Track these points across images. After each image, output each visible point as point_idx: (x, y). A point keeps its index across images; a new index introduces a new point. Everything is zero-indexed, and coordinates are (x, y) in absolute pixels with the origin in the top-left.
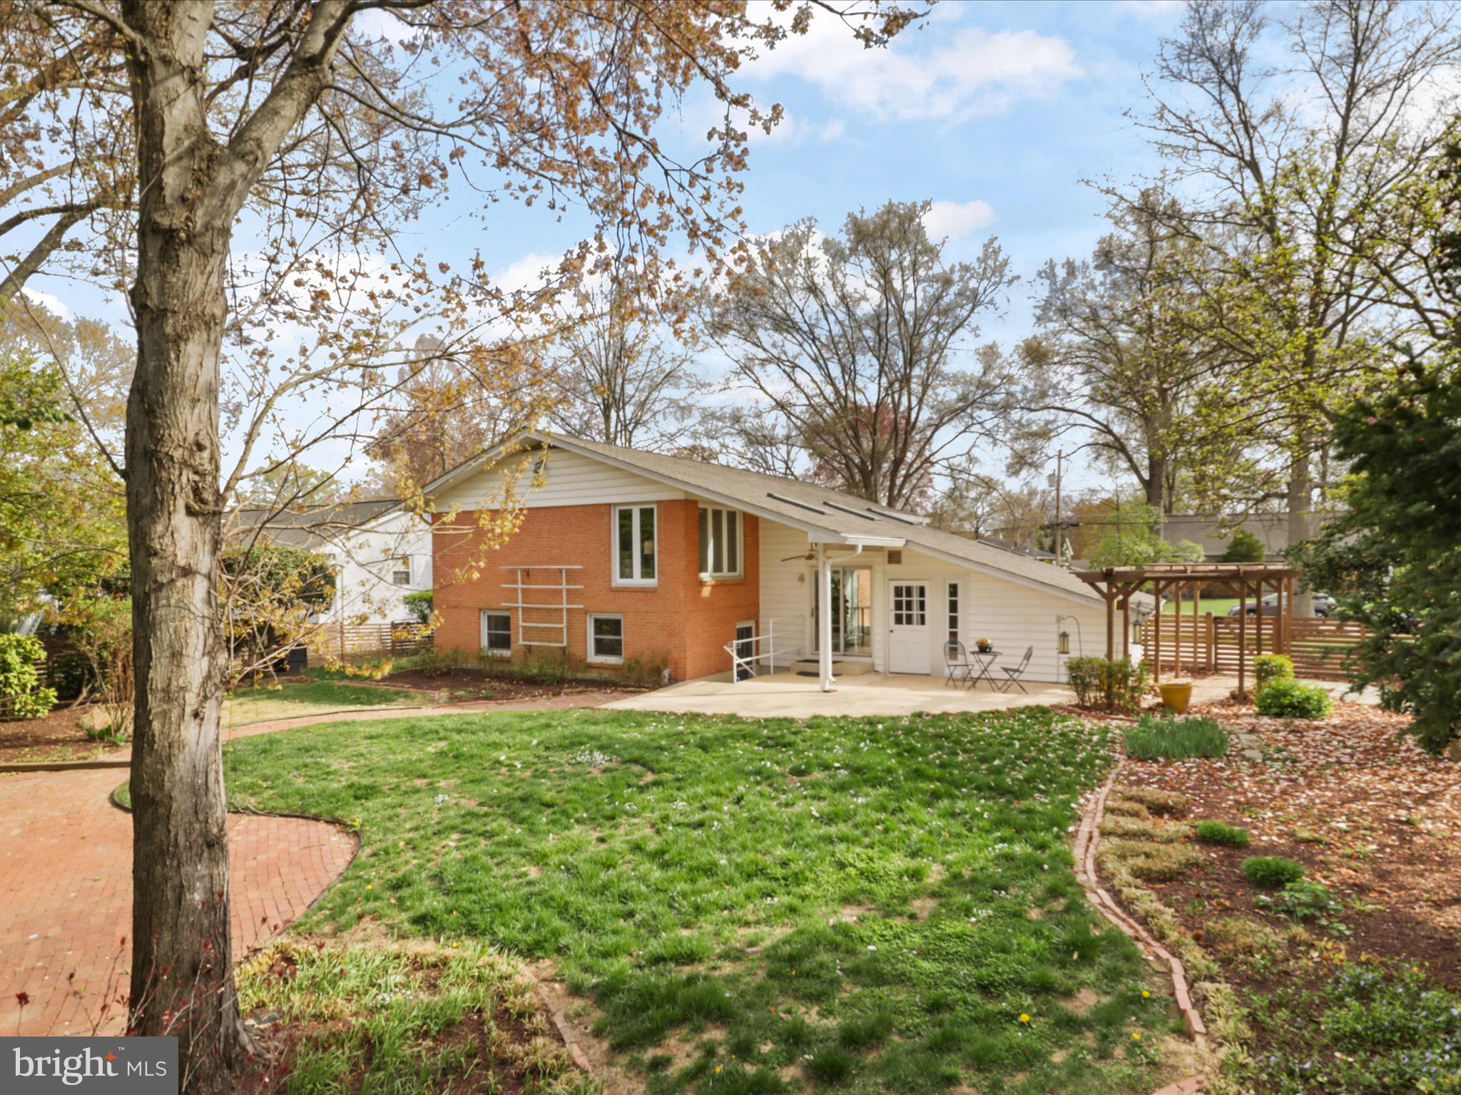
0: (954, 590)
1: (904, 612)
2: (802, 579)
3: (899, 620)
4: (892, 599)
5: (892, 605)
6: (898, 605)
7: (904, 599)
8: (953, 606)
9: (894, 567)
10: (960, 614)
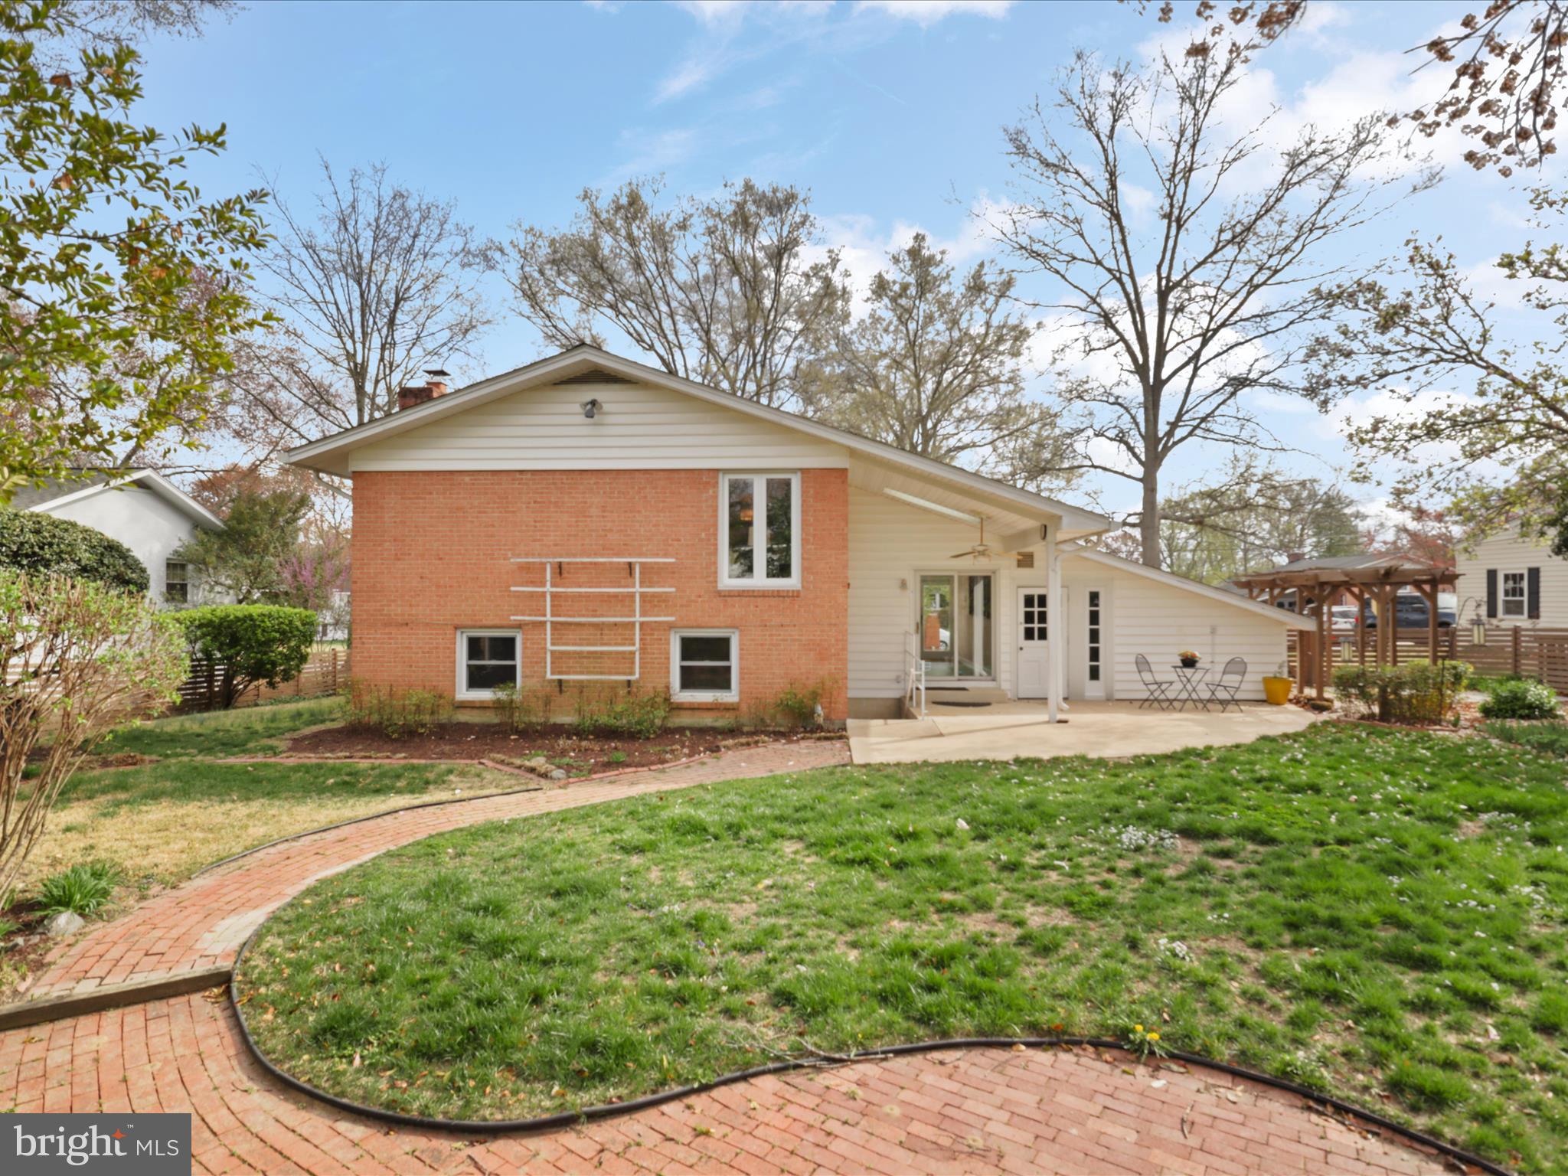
0: (1094, 598)
1: (1036, 625)
2: (903, 585)
3: (1029, 634)
4: (1022, 609)
5: (1022, 618)
6: (1029, 617)
7: (1036, 609)
8: (1094, 618)
9: (1025, 572)
10: (1102, 627)
